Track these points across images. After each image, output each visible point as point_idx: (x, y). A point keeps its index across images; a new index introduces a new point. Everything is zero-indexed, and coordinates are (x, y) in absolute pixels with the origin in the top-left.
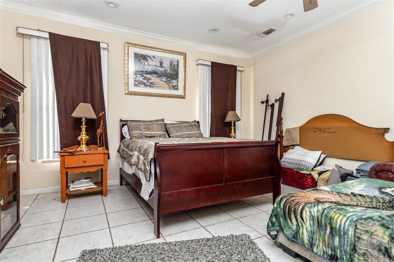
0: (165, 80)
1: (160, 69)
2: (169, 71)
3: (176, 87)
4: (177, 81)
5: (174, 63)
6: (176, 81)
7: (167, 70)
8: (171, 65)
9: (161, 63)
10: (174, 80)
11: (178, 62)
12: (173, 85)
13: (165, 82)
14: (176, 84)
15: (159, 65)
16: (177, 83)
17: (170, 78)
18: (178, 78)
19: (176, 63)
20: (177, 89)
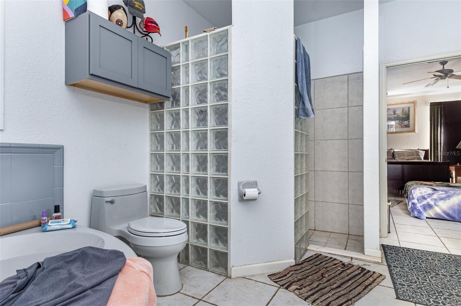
0: (398, 122)
1: (394, 116)
2: (401, 115)
3: (408, 126)
4: (409, 122)
5: (405, 110)
6: (407, 121)
7: (399, 116)
8: (403, 111)
9: (395, 112)
10: (406, 122)
11: (409, 108)
12: (405, 125)
13: (398, 123)
14: (407, 124)
15: (393, 113)
16: (409, 123)
17: (402, 120)
18: (409, 119)
19: (408, 109)
20: (409, 127)
